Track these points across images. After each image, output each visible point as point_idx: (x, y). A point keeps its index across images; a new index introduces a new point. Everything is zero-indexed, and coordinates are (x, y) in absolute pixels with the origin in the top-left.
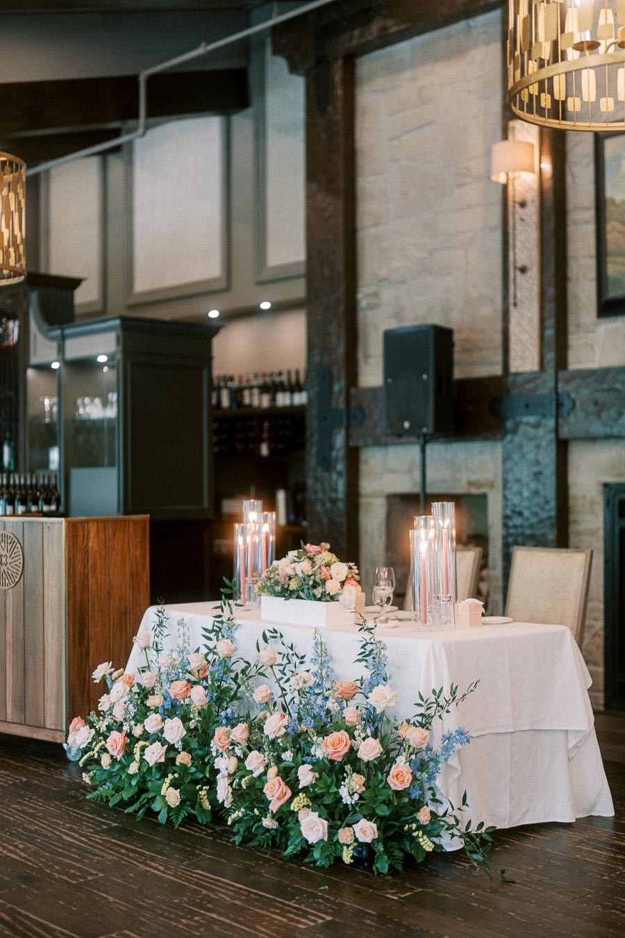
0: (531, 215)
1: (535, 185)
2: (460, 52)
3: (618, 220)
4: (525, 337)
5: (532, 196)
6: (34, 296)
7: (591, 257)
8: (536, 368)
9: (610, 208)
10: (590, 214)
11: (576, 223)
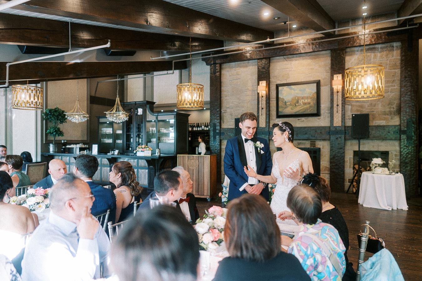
0: (264, 98)
1: (265, 94)
2: (246, 66)
3: (281, 101)
4: (262, 121)
5: (264, 95)
6: (148, 106)
7: (275, 107)
8: (265, 126)
9: (280, 99)
10: (275, 99)
11: (272, 101)
